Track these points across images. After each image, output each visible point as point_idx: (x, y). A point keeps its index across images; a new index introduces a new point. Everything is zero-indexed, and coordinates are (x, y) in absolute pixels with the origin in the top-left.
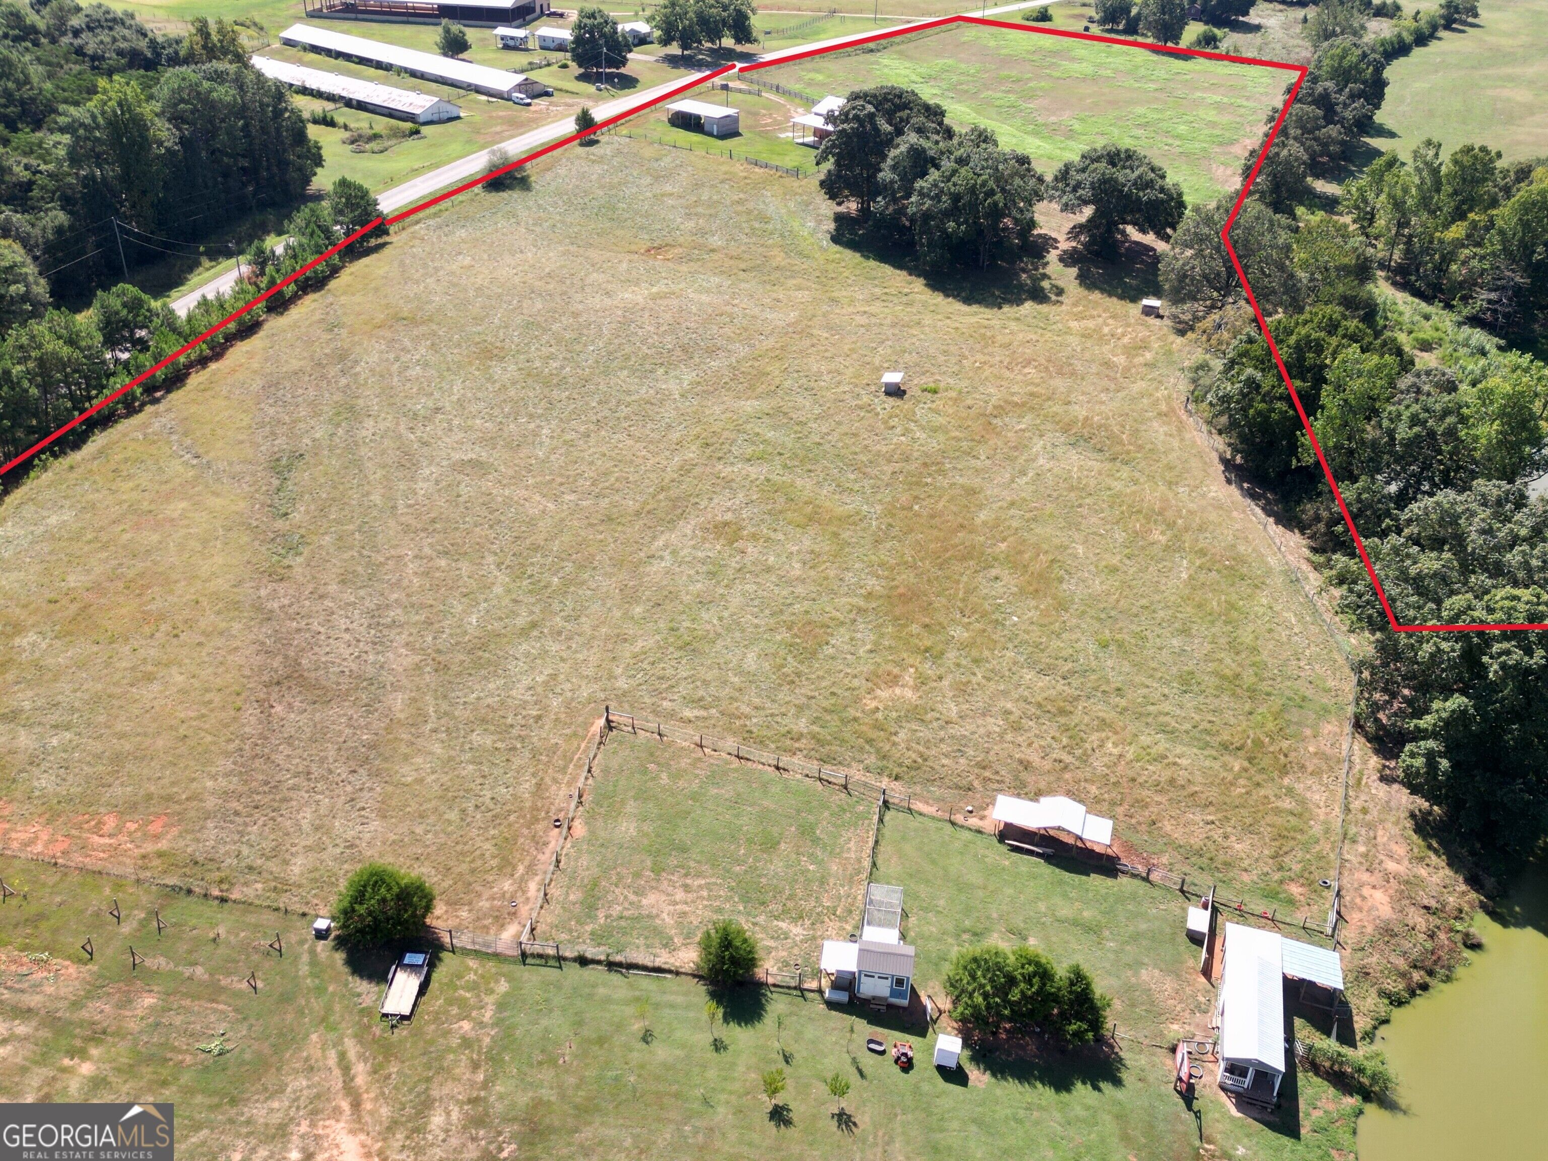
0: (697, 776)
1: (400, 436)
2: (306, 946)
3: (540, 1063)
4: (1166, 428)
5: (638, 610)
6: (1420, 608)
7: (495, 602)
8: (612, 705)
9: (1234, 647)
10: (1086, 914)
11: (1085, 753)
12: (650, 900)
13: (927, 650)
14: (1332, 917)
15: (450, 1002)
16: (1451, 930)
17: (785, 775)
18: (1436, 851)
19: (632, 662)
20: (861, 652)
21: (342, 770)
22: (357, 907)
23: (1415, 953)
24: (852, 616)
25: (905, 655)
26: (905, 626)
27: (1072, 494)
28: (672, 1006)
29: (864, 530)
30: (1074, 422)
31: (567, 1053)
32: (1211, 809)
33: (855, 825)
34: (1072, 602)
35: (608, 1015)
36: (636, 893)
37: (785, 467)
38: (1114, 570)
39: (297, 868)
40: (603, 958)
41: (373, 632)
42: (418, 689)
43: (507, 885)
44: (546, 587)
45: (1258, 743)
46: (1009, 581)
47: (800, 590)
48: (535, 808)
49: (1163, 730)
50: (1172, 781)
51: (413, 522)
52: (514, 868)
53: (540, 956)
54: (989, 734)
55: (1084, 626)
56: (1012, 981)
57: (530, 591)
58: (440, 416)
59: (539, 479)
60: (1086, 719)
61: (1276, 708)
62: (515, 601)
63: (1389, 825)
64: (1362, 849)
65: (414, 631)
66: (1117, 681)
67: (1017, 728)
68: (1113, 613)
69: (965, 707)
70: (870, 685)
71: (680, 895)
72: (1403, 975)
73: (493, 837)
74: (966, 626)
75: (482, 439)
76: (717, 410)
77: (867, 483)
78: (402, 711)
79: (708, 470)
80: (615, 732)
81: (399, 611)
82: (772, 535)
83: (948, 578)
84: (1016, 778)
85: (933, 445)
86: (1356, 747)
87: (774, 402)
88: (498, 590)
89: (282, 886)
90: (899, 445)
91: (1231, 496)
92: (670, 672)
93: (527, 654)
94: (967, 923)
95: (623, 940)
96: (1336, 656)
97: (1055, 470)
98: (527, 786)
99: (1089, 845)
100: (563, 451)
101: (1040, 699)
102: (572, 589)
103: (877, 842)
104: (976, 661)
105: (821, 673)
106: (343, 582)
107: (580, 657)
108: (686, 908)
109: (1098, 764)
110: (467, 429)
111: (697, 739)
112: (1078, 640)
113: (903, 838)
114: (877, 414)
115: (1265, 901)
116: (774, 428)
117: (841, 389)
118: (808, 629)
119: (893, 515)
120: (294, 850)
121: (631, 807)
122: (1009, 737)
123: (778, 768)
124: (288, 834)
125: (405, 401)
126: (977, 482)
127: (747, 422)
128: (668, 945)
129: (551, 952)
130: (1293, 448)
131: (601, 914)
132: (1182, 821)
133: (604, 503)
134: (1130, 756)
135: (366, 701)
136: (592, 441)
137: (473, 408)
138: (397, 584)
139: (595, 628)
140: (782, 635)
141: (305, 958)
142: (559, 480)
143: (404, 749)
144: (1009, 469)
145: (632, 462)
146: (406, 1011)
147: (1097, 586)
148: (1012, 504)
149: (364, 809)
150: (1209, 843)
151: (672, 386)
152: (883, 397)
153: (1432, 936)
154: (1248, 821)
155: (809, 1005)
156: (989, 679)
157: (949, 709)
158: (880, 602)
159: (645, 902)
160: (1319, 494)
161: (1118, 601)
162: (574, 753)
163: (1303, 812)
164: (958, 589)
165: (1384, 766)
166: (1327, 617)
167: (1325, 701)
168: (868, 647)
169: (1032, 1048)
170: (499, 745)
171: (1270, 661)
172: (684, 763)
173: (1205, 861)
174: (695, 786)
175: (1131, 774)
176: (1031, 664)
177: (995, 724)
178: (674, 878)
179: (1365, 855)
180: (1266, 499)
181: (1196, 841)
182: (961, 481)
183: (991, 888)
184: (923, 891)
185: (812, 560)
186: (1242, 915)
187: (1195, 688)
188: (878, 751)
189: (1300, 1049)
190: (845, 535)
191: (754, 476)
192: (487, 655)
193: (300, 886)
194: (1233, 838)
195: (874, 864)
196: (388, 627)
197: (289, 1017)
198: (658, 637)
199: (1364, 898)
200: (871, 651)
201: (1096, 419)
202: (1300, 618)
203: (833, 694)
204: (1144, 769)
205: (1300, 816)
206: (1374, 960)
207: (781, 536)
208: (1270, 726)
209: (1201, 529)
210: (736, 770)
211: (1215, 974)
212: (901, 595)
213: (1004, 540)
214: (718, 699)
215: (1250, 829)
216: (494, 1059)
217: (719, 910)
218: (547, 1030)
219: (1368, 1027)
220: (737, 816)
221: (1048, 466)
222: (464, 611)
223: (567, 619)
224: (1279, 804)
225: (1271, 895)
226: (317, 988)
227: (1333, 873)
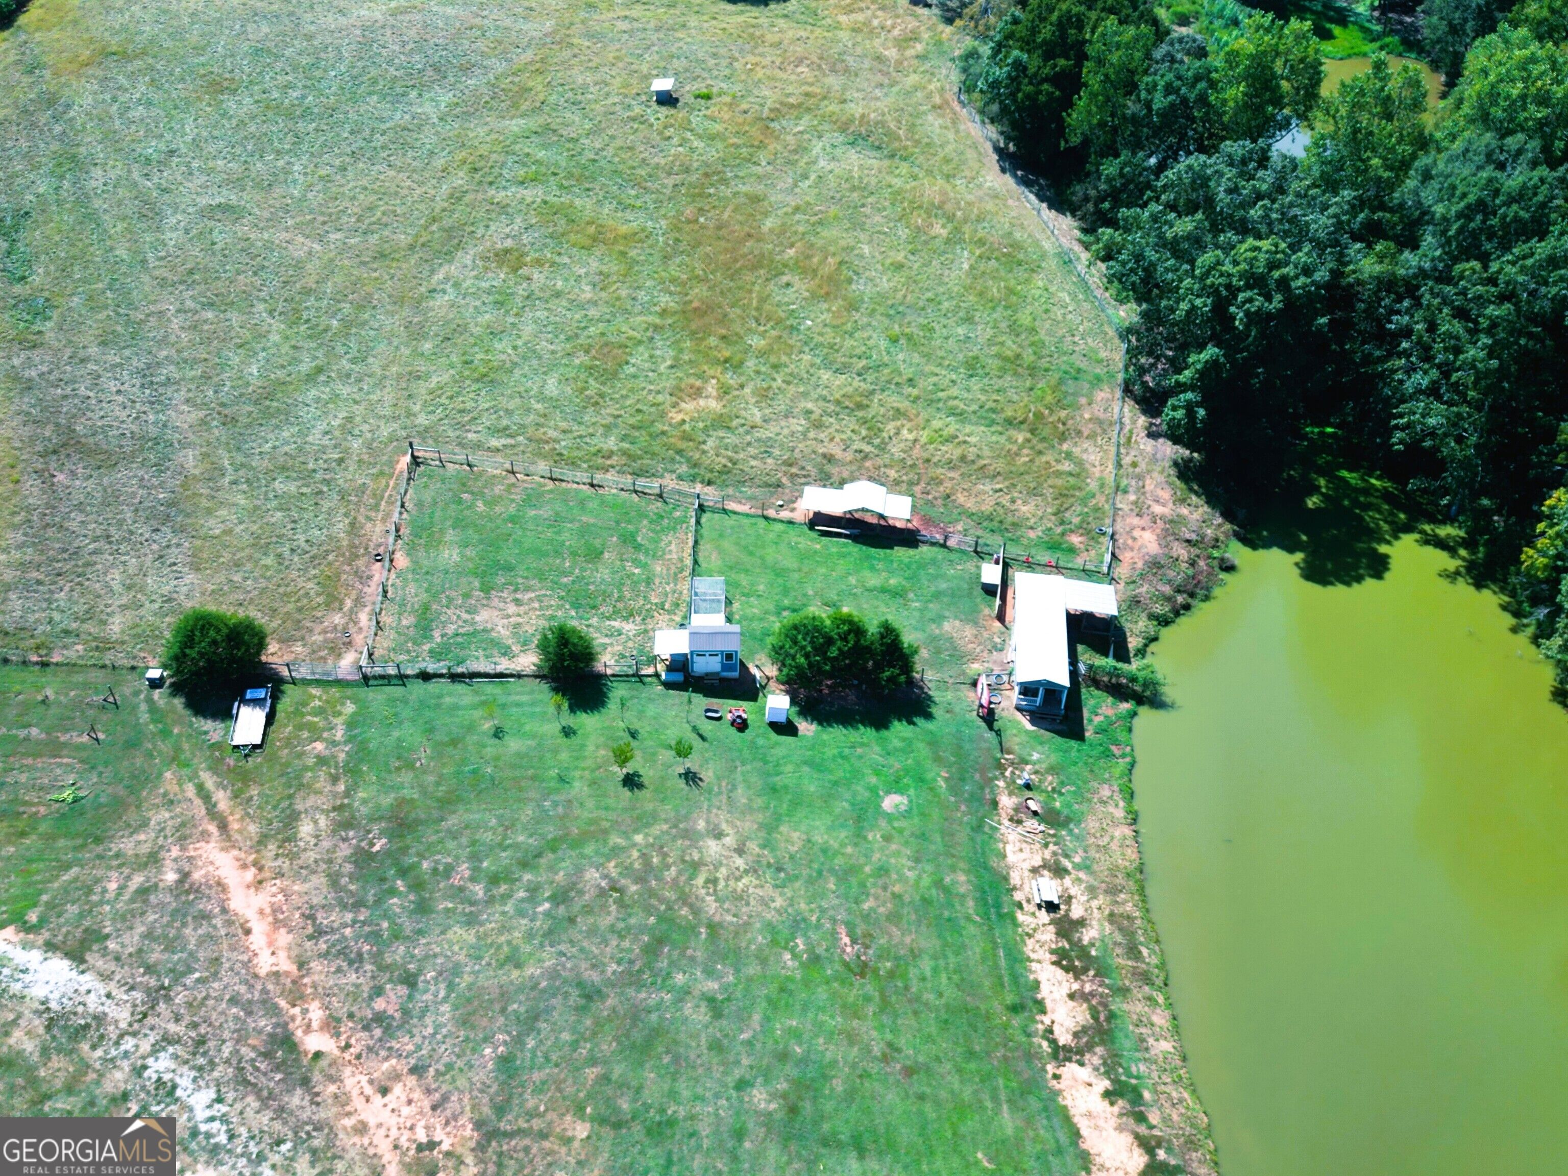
0: (513, 501)
1: (135, 184)
2: (142, 696)
3: (398, 769)
4: (940, 121)
5: (427, 346)
6: (1177, 270)
7: (273, 351)
8: (416, 442)
9: (1014, 329)
10: (892, 581)
11: (883, 442)
12: (483, 617)
13: (726, 361)
14: (1108, 558)
15: (300, 727)
16: (1209, 557)
17: (601, 491)
18: (1196, 493)
19: (429, 398)
20: (662, 368)
21: (145, 531)
22: (188, 651)
23: (1179, 579)
24: (649, 334)
25: (705, 367)
26: (703, 339)
27: (855, 195)
28: (518, 705)
29: (651, 247)
30: (851, 121)
31: (423, 756)
32: (999, 478)
33: (674, 529)
34: (862, 301)
35: (457, 720)
36: (468, 612)
37: (561, 187)
38: (899, 267)
39: (116, 626)
40: (444, 671)
41: (147, 392)
42: (209, 444)
43: (338, 619)
44: (326, 331)
45: (1039, 416)
46: (801, 287)
47: (593, 312)
48: (352, 546)
49: (953, 412)
50: (963, 458)
51: (169, 276)
52: (342, 603)
53: (382, 677)
54: (792, 434)
55: (874, 323)
56: (830, 641)
57: (309, 337)
58: (176, 160)
59: (298, 220)
60: (882, 410)
61: (1053, 382)
62: (295, 347)
63: (1155, 475)
64: (1132, 497)
65: (193, 387)
66: (908, 373)
67: (818, 425)
68: (901, 309)
69: (767, 411)
70: (674, 399)
71: (512, 609)
72: (1169, 599)
73: (315, 577)
74: (763, 334)
75: (228, 181)
76: (481, 132)
77: (647, 198)
78: (195, 467)
79: (480, 196)
80: (422, 467)
81: (172, 368)
82: (557, 259)
83: (740, 288)
84: (821, 471)
85: (713, 154)
86: (1126, 410)
87: (541, 120)
88: (275, 338)
89: (103, 645)
90: (677, 156)
91: (1005, 184)
92: (470, 405)
93: (318, 400)
94: (786, 602)
95: (461, 654)
96: (1106, 328)
97: (836, 171)
98: (341, 525)
99: (891, 522)
100: (319, 187)
101: (837, 396)
102: (354, 330)
103: (696, 542)
104: (775, 367)
105: (624, 392)
106: (104, 343)
107: (374, 397)
108: (520, 620)
109: (896, 450)
110: (209, 172)
111: (508, 466)
112: (869, 338)
113: (721, 536)
114: (651, 125)
115: (1049, 552)
116: (545, 146)
117: (610, 101)
118: (606, 350)
119: (679, 230)
120: (109, 610)
121: (450, 535)
122: (812, 435)
123: (592, 485)
124: (99, 596)
125: (133, 146)
126: (760, 189)
127: (515, 142)
128: (506, 652)
129: (392, 671)
130: (1061, 129)
131: (437, 634)
132: (974, 492)
133: (374, 239)
134: (924, 440)
135: (154, 461)
136: (350, 175)
137: (211, 148)
138: (163, 342)
139: (384, 368)
140: (581, 359)
141: (143, 707)
142: (321, 219)
143: (205, 503)
144: (790, 173)
145: (397, 193)
146: (258, 740)
147: (885, 284)
148: (797, 209)
149: (175, 564)
150: (998, 508)
151: (428, 108)
152: (655, 106)
153: (1193, 564)
154: (1032, 485)
155: (647, 688)
156: (788, 383)
157: (752, 415)
158: (675, 318)
159: (478, 618)
160: (1088, 174)
161: (905, 297)
162: (384, 491)
163: (1081, 473)
164: (751, 299)
165: (1151, 424)
166: (1098, 293)
167: (1098, 371)
168: (669, 363)
169: (852, 697)
170: (304, 490)
171: (1047, 339)
172: (498, 489)
173: (996, 524)
174: (512, 510)
175: (926, 455)
176: (827, 364)
177: (798, 424)
178: (505, 595)
179: (1135, 503)
180: (1040, 185)
181: (987, 508)
182: (744, 189)
183: (805, 569)
184: (744, 580)
185: (602, 281)
186: (1030, 565)
187: (980, 371)
188: (689, 460)
189: (1082, 668)
190: (633, 253)
191: (529, 200)
192: (275, 404)
193: (123, 643)
194: (1019, 502)
195: (696, 562)
196: (163, 385)
197: (139, 762)
198: (452, 372)
199: (1134, 539)
200: (672, 367)
201: (872, 116)
202: (1074, 297)
203: (639, 411)
204: (937, 450)
205: (1077, 476)
206: (1144, 590)
207: (566, 260)
208: (1049, 399)
209: (979, 220)
210: (551, 491)
211: (1008, 618)
212: (696, 309)
213: (792, 246)
214: (523, 426)
215: (1034, 492)
216: (352, 770)
217: (552, 617)
218: (399, 740)
219: (1140, 646)
220: (558, 533)
221: (829, 168)
222: (242, 362)
223: (353, 361)
224: (1059, 467)
225: (1054, 546)
226: (161, 731)
227: (1108, 521)
